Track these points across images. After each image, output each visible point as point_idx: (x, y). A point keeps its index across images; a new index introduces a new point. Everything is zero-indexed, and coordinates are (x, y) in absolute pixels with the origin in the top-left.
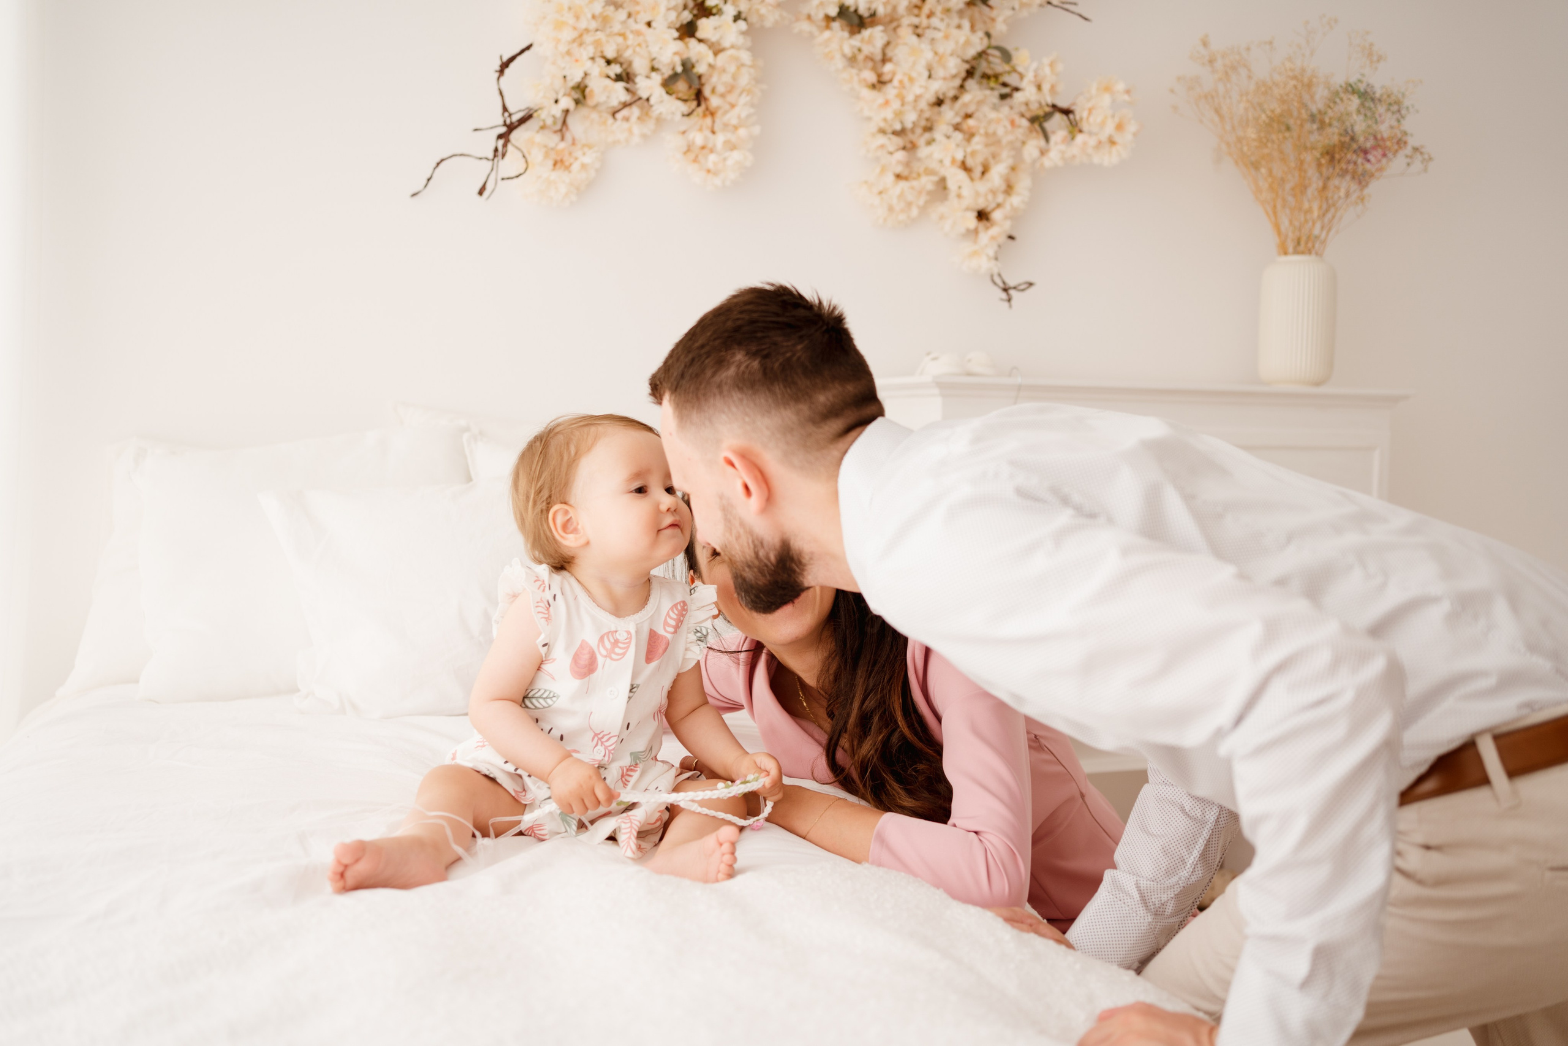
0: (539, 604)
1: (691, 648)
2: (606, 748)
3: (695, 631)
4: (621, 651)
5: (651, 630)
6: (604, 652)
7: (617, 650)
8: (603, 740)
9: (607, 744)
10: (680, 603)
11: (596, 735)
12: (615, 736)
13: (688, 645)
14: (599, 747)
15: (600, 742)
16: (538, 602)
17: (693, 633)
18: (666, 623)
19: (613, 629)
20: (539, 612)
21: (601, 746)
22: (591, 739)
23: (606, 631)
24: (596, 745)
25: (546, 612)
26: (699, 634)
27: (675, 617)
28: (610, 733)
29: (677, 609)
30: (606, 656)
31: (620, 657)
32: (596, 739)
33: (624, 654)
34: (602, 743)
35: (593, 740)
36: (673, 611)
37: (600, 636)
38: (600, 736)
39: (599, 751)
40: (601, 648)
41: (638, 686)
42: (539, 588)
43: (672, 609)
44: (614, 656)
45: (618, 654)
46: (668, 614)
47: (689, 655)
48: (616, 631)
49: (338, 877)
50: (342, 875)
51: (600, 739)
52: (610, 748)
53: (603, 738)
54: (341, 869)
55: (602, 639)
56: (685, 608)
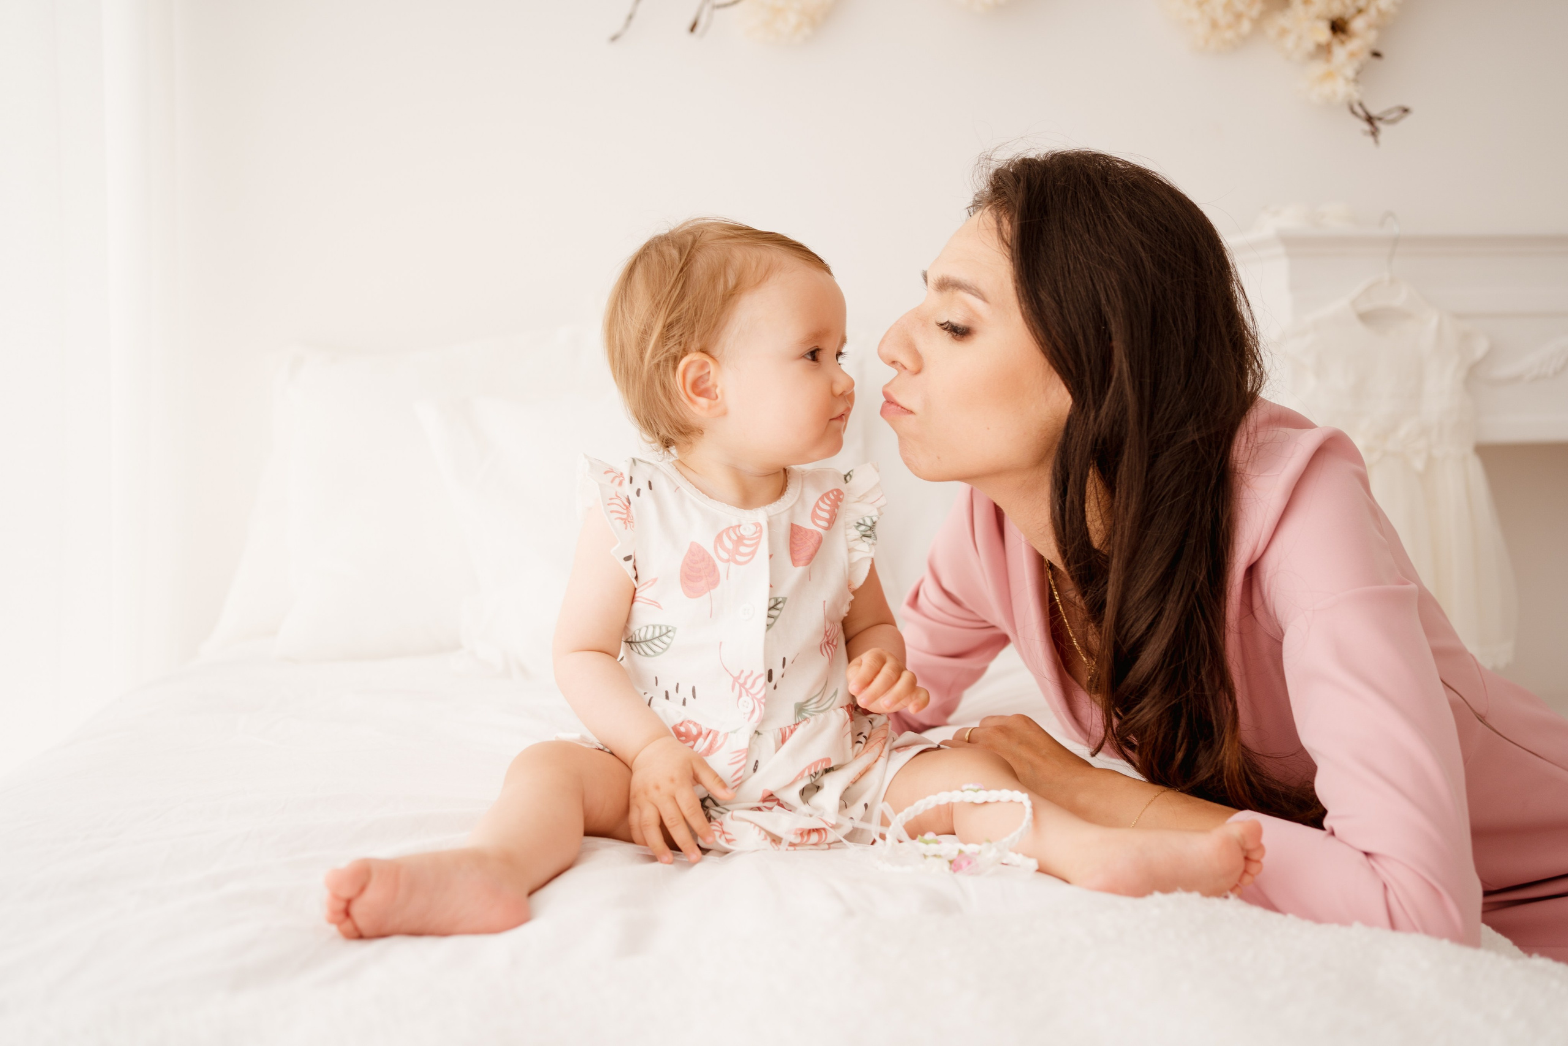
0: (613, 501)
1: (857, 548)
2: (753, 697)
3: (857, 523)
4: (747, 550)
5: (792, 525)
6: (725, 556)
7: (742, 549)
8: (748, 686)
9: (754, 691)
10: (832, 492)
11: (736, 679)
12: (761, 676)
13: (851, 545)
14: (744, 697)
15: (743, 690)
16: (611, 499)
17: (854, 527)
18: (814, 515)
19: (735, 523)
20: (612, 512)
21: (748, 695)
22: (731, 687)
23: (724, 526)
24: (740, 696)
25: (625, 511)
26: (863, 528)
27: (828, 508)
28: (752, 672)
29: (829, 499)
30: (728, 561)
31: (747, 558)
32: (737, 686)
33: (753, 554)
34: (747, 691)
35: (733, 689)
36: (824, 502)
37: (717, 536)
38: (742, 681)
39: (745, 704)
40: (720, 551)
41: (784, 600)
42: (612, 481)
43: (822, 499)
44: (739, 558)
45: (744, 555)
46: (817, 505)
47: (856, 557)
48: (739, 526)
49: (342, 917)
50: (347, 913)
51: (742, 685)
52: (759, 696)
53: (745, 683)
54: (341, 905)
55: (719, 538)
56: (841, 497)
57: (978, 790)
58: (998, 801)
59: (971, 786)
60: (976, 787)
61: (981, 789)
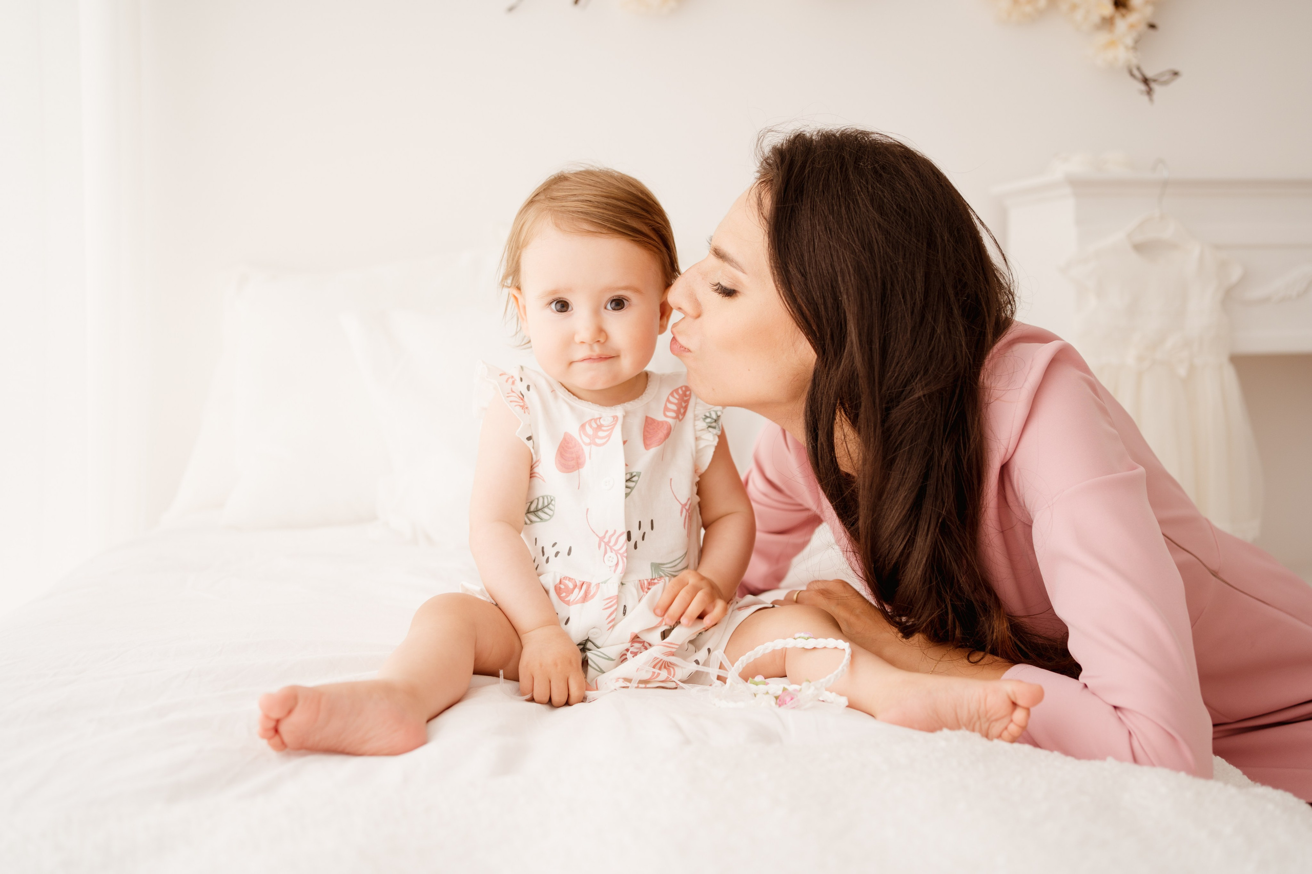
0: (507, 396)
1: (703, 437)
2: (617, 552)
3: (704, 417)
4: (605, 434)
5: (647, 417)
6: (587, 440)
7: (601, 434)
8: (611, 544)
9: (616, 548)
10: (681, 388)
11: (602, 539)
12: (622, 534)
13: (699, 434)
14: (609, 554)
15: (608, 548)
16: (508, 393)
17: (701, 420)
18: (666, 409)
19: (597, 416)
20: (511, 401)
21: (612, 552)
22: (597, 546)
23: (588, 418)
24: (606, 552)
25: (521, 401)
26: (709, 420)
27: (676, 401)
28: (615, 531)
29: (677, 393)
30: (590, 444)
31: (604, 441)
32: (603, 544)
33: (609, 436)
34: (611, 548)
35: (599, 547)
36: (673, 396)
37: (581, 425)
38: (606, 540)
39: (610, 559)
40: (583, 436)
41: (639, 474)
43: (672, 394)
44: (598, 441)
45: (602, 438)
46: (668, 400)
47: (702, 444)
48: (600, 418)
49: (272, 733)
50: (276, 731)
51: (607, 544)
52: (621, 552)
53: (609, 542)
54: (272, 724)
55: (583, 426)
56: (688, 393)
57: (808, 638)
58: (825, 647)
59: (802, 635)
60: (807, 636)
61: (811, 638)
